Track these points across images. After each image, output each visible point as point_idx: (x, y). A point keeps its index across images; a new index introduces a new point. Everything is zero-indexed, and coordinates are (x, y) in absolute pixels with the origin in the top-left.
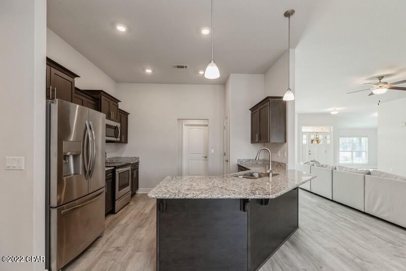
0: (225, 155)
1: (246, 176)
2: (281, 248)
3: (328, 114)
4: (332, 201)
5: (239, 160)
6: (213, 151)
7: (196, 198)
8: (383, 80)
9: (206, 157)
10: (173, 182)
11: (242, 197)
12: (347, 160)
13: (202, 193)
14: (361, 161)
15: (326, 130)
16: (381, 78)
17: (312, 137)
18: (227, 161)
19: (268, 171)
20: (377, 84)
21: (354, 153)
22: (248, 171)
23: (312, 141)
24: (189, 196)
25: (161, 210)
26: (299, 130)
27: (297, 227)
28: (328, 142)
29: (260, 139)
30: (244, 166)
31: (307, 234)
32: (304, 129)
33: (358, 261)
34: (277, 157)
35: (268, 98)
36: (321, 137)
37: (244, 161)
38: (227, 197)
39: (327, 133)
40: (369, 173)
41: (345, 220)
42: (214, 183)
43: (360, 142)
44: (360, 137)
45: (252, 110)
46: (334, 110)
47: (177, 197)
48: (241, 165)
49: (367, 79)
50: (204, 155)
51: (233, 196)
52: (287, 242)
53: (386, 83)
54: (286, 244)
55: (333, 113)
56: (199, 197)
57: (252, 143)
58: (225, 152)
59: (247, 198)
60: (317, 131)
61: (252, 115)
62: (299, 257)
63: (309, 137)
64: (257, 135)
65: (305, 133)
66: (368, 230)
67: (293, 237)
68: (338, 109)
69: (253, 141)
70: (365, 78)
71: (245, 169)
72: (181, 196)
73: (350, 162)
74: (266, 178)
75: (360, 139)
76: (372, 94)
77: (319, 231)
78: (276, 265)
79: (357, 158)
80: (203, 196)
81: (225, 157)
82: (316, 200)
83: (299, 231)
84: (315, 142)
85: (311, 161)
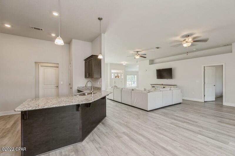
0: (70, 85)
1: (80, 95)
2: (97, 127)
3: (122, 65)
4: (121, 103)
5: (78, 87)
6: (62, 83)
7: (50, 107)
8: (138, 53)
9: (57, 87)
10: (33, 102)
11: (76, 104)
12: (129, 85)
13: (54, 104)
14: (134, 85)
15: (122, 72)
16: (138, 52)
17: (116, 75)
18: (71, 88)
19: (91, 92)
20: (136, 54)
21: (132, 82)
22: (82, 93)
23: (116, 77)
24: (46, 107)
25: (25, 118)
26: (110, 71)
27: (105, 116)
28: (122, 77)
29: (89, 76)
30: (81, 90)
31: (109, 118)
32: (113, 71)
33: (126, 124)
34: (97, 85)
35: (92, 55)
36: (119, 75)
37: (81, 88)
38: (68, 104)
39: (122, 73)
40: (133, 90)
41: (124, 110)
42: (62, 99)
43: (134, 77)
44: (134, 75)
45: (86, 60)
46: (124, 63)
47: (37, 108)
48: (79, 90)
49: (133, 52)
50: (56, 85)
51: (71, 104)
52: (100, 124)
53: (139, 54)
54: (100, 125)
55: (124, 64)
56: (52, 107)
57: (85, 78)
58: (70, 83)
59: (79, 104)
60: (118, 72)
61: (85, 63)
62: (105, 128)
63: (115, 75)
64: (88, 74)
65: (113, 73)
66: (131, 112)
67: (103, 121)
68: (126, 63)
69: (86, 77)
70: (133, 51)
71: (81, 91)
72: (40, 108)
73: (131, 86)
74: (90, 95)
75: (134, 76)
76: (135, 58)
77: (114, 116)
78: (94, 134)
79: (133, 84)
80: (54, 106)
81: (70, 86)
82: (115, 103)
83: (106, 118)
84: (117, 77)
85: (114, 86)
